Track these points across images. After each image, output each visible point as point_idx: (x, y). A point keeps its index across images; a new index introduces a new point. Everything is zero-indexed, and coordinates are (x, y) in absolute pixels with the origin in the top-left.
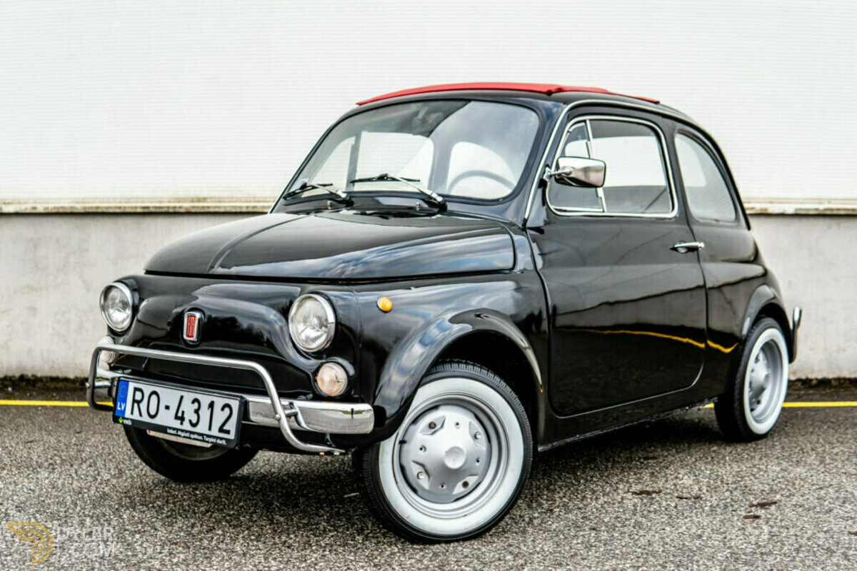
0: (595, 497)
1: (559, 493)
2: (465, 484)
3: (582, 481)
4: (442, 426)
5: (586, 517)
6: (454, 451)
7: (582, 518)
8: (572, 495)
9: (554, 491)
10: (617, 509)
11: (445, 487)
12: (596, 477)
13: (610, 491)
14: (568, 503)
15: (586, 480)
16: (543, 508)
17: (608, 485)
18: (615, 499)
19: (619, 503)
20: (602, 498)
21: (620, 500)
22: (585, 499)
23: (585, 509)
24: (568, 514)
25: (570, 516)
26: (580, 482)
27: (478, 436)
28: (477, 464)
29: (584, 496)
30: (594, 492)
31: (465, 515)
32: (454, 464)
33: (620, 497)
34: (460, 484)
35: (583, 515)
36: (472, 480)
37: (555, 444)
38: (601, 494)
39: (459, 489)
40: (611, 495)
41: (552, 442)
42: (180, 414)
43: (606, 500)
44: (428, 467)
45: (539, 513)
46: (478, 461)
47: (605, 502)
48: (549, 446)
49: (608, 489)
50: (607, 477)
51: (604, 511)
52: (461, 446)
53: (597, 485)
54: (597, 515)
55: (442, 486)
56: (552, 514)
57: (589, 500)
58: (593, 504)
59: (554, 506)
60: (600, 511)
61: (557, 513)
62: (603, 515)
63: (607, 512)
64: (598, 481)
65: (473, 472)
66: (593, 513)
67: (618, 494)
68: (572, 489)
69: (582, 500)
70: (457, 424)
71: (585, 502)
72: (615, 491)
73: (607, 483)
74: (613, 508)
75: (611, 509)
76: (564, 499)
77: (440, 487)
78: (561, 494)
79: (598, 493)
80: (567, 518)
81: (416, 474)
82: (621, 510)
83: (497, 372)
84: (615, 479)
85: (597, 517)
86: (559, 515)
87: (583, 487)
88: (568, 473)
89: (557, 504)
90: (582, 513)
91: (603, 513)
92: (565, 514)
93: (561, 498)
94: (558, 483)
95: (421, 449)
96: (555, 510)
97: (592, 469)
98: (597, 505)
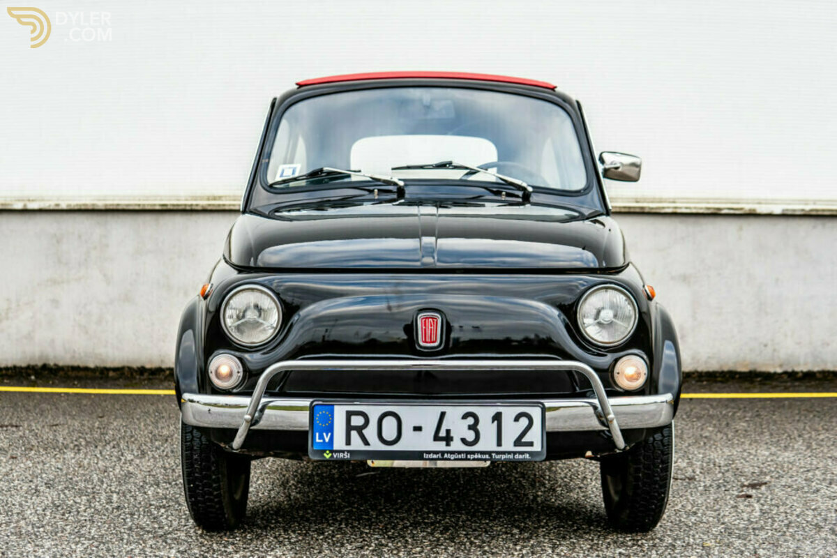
42: (443, 433)
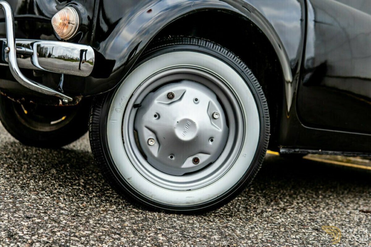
0: (327, 207)
1: (298, 200)
2: (196, 161)
3: (320, 197)
4: (180, 99)
5: (313, 220)
6: (187, 123)
7: (310, 219)
8: (308, 203)
9: (294, 198)
10: (344, 219)
11: (173, 159)
12: (333, 196)
13: (341, 206)
14: (302, 207)
15: (324, 197)
16: (278, 207)
17: (341, 203)
18: (344, 212)
19: (347, 215)
20: (333, 209)
21: (348, 213)
22: (318, 208)
23: (316, 214)
24: (298, 214)
25: (300, 216)
26: (318, 197)
27: (215, 116)
28: (211, 143)
29: (319, 206)
30: (328, 204)
31: (190, 190)
32: (185, 136)
33: (349, 211)
34: (191, 159)
35: (311, 217)
36: (203, 158)
37: (297, 150)
38: (333, 207)
39: (188, 164)
40: (341, 209)
41: (294, 148)
43: (336, 211)
44: (160, 135)
45: (273, 209)
46: (212, 141)
47: (335, 213)
48: (292, 151)
49: (340, 205)
50: (342, 198)
51: (332, 218)
52: (194, 120)
53: (332, 201)
54: (325, 220)
55: (172, 157)
56: (284, 212)
57: (321, 209)
58: (324, 212)
59: (289, 207)
60: (328, 217)
61: (289, 212)
62: (330, 221)
63: (334, 219)
64: (334, 199)
65: (206, 149)
66: (321, 217)
67: (348, 209)
68: (311, 200)
69: (316, 207)
70: (196, 100)
71: (317, 209)
72: (346, 207)
73: (340, 201)
74: (341, 218)
75: (339, 218)
76: (300, 204)
77: (169, 157)
78: (300, 201)
79: (331, 206)
80: (296, 216)
81: (146, 139)
82: (347, 220)
83: (244, 59)
84: (348, 200)
85: (323, 221)
86: (290, 213)
87: (320, 200)
88: (312, 190)
89: (292, 206)
90: (311, 216)
91: (330, 219)
92: (296, 214)
93: (298, 203)
94: (301, 195)
95: (155, 116)
96: (289, 210)
97: (331, 192)
98: (327, 213)
